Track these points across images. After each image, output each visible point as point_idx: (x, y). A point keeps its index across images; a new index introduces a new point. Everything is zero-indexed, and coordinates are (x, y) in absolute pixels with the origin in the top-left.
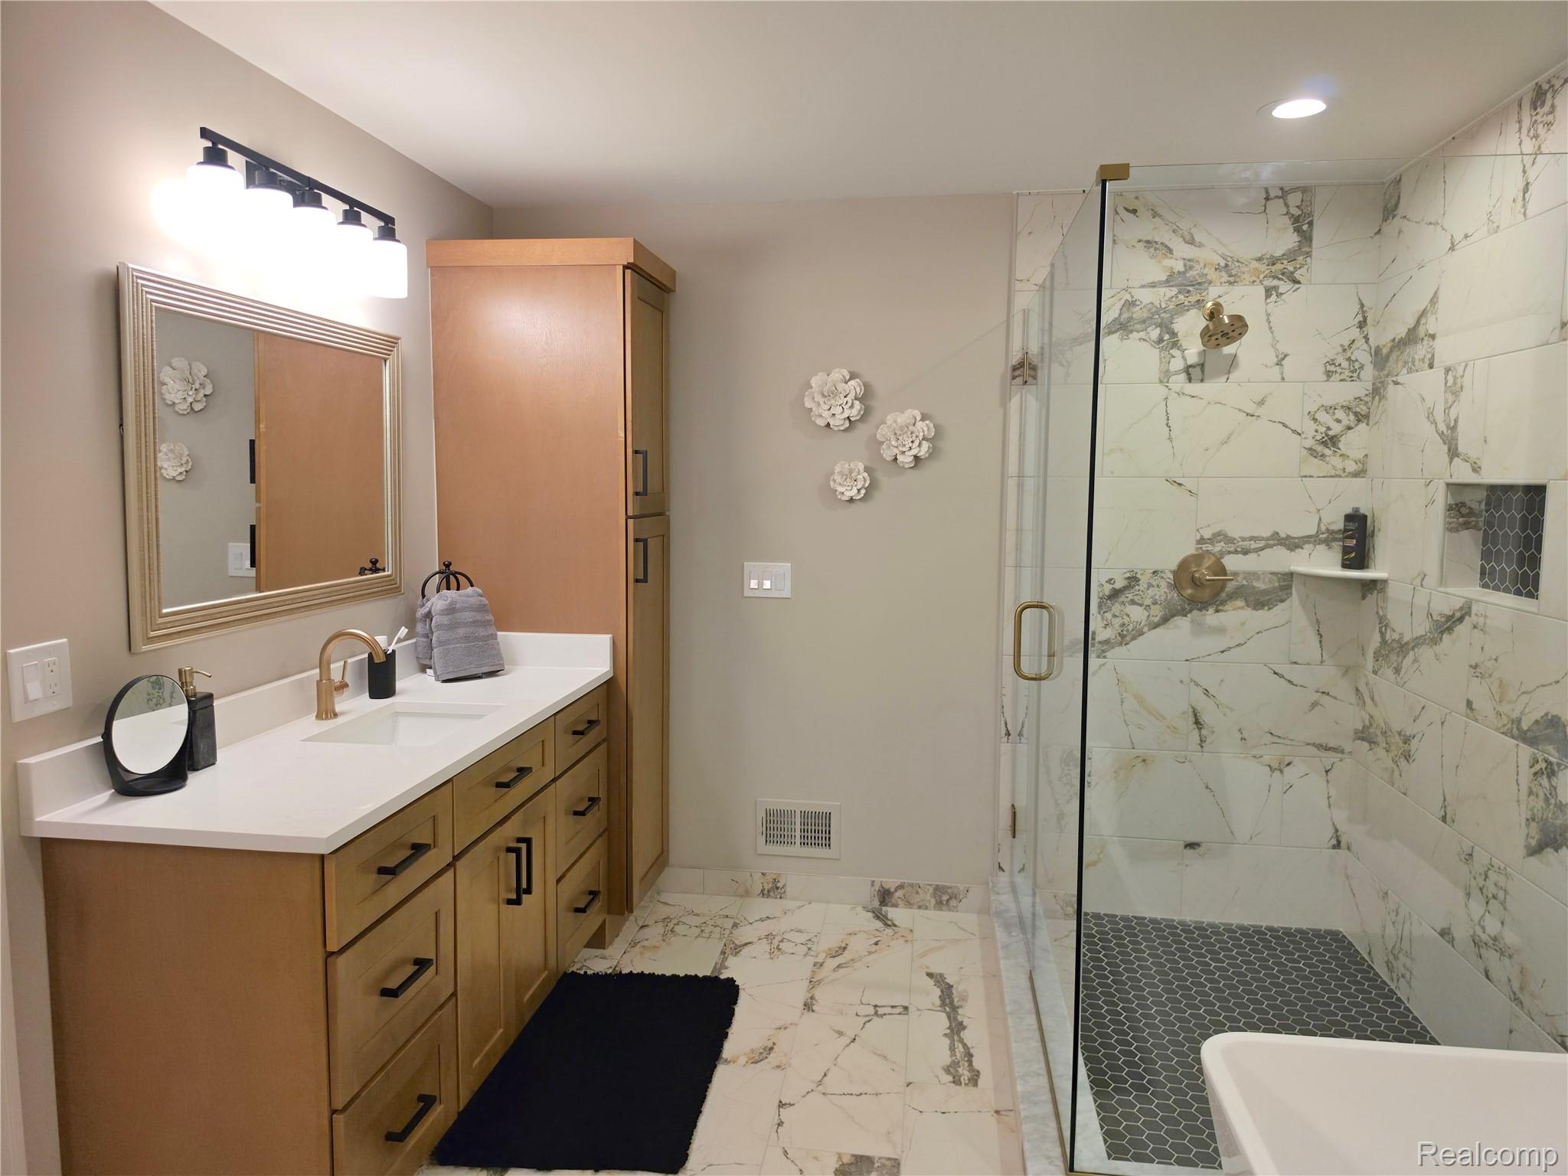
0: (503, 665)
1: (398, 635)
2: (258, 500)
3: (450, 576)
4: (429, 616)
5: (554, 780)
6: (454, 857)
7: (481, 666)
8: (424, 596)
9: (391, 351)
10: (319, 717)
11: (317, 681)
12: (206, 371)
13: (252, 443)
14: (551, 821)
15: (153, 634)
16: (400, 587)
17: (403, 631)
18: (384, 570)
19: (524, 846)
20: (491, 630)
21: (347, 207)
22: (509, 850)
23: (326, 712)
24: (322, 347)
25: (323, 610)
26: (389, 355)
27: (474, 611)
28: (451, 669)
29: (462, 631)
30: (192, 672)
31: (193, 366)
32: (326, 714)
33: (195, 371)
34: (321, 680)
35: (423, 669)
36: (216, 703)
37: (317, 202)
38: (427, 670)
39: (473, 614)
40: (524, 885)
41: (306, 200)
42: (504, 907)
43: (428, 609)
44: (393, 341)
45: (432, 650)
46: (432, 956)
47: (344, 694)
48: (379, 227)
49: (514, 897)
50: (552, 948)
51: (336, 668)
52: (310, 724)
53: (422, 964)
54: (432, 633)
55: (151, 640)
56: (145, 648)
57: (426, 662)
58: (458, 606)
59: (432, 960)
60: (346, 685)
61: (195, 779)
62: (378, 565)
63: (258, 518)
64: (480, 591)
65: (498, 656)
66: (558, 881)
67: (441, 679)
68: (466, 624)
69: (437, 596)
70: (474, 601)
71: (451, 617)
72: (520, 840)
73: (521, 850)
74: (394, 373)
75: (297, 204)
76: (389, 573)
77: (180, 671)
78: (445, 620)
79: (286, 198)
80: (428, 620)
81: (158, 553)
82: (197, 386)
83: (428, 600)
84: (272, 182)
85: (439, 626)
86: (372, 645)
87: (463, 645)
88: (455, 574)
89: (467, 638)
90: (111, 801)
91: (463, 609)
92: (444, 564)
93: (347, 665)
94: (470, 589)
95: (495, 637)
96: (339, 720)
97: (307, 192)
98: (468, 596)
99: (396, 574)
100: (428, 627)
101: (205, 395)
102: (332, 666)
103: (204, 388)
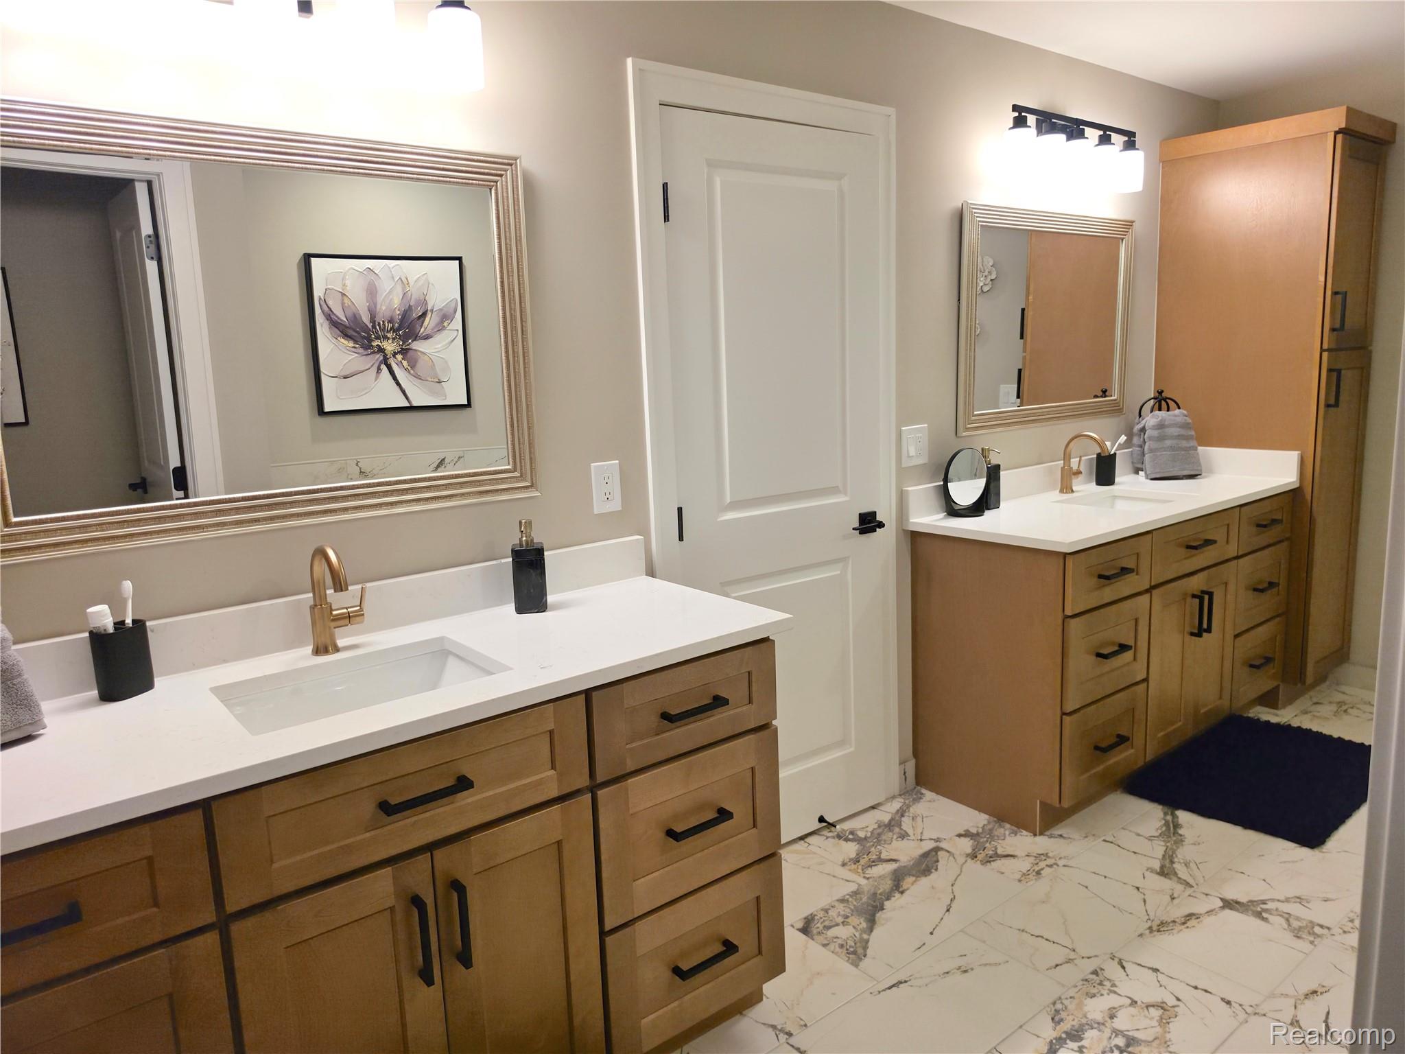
0: (1201, 470)
1: (1119, 441)
2: (1025, 351)
3: (1162, 401)
4: (1143, 430)
5: (1237, 557)
6: (1151, 586)
7: (1184, 469)
8: (1140, 416)
9: (1127, 232)
10: (1061, 491)
11: (1062, 468)
12: (992, 262)
13: (1023, 310)
14: (1232, 587)
15: (969, 426)
16: (1123, 408)
17: (1123, 438)
18: (1111, 396)
19: (1206, 597)
20: (1193, 443)
21: (1102, 133)
22: (1194, 596)
23: (1066, 488)
24: (1076, 236)
25: (1068, 421)
26: (1125, 235)
27: (1180, 427)
28: (1158, 470)
29: (1168, 443)
30: (989, 450)
31: (984, 259)
32: (1067, 489)
33: (985, 263)
34: (1064, 467)
35: (1137, 471)
36: (1002, 473)
37: (1081, 135)
38: (1140, 472)
39: (1179, 429)
40: (1205, 626)
41: (1074, 135)
42: (1188, 637)
43: (1142, 425)
44: (1129, 224)
45: (1144, 456)
46: (1131, 643)
47: (1079, 478)
48: (1124, 141)
49: (1196, 631)
50: (1227, 685)
51: (1074, 463)
52: (1056, 495)
53: (1123, 648)
54: (1145, 442)
55: (968, 429)
56: (965, 434)
57: (1139, 466)
58: (1166, 423)
59: (1131, 647)
60: (1081, 473)
61: (988, 514)
62: (1107, 394)
63: (1024, 364)
64: (1185, 412)
65: (1198, 463)
66: (1236, 636)
67: (1149, 478)
68: (1172, 437)
69: (1151, 415)
70: (1180, 420)
71: (1159, 431)
72: (1203, 592)
73: (1204, 599)
74: (1128, 247)
75: (1069, 139)
76: (1115, 398)
77: (982, 449)
78: (1155, 433)
79: (1063, 137)
80: (1142, 434)
81: (974, 377)
82: (986, 273)
83: (1143, 419)
84: (1053, 129)
85: (1150, 438)
86: (1100, 444)
87: (1169, 453)
88: (1165, 399)
89: (1172, 448)
90: (944, 518)
91: (1170, 426)
92: (1158, 392)
93: (1083, 460)
94: (1177, 411)
95: (1196, 449)
96: (1074, 494)
97: (1074, 129)
98: (1176, 416)
99: (1120, 398)
100: (1142, 439)
101: (991, 280)
102: (1072, 460)
103: (991, 275)
